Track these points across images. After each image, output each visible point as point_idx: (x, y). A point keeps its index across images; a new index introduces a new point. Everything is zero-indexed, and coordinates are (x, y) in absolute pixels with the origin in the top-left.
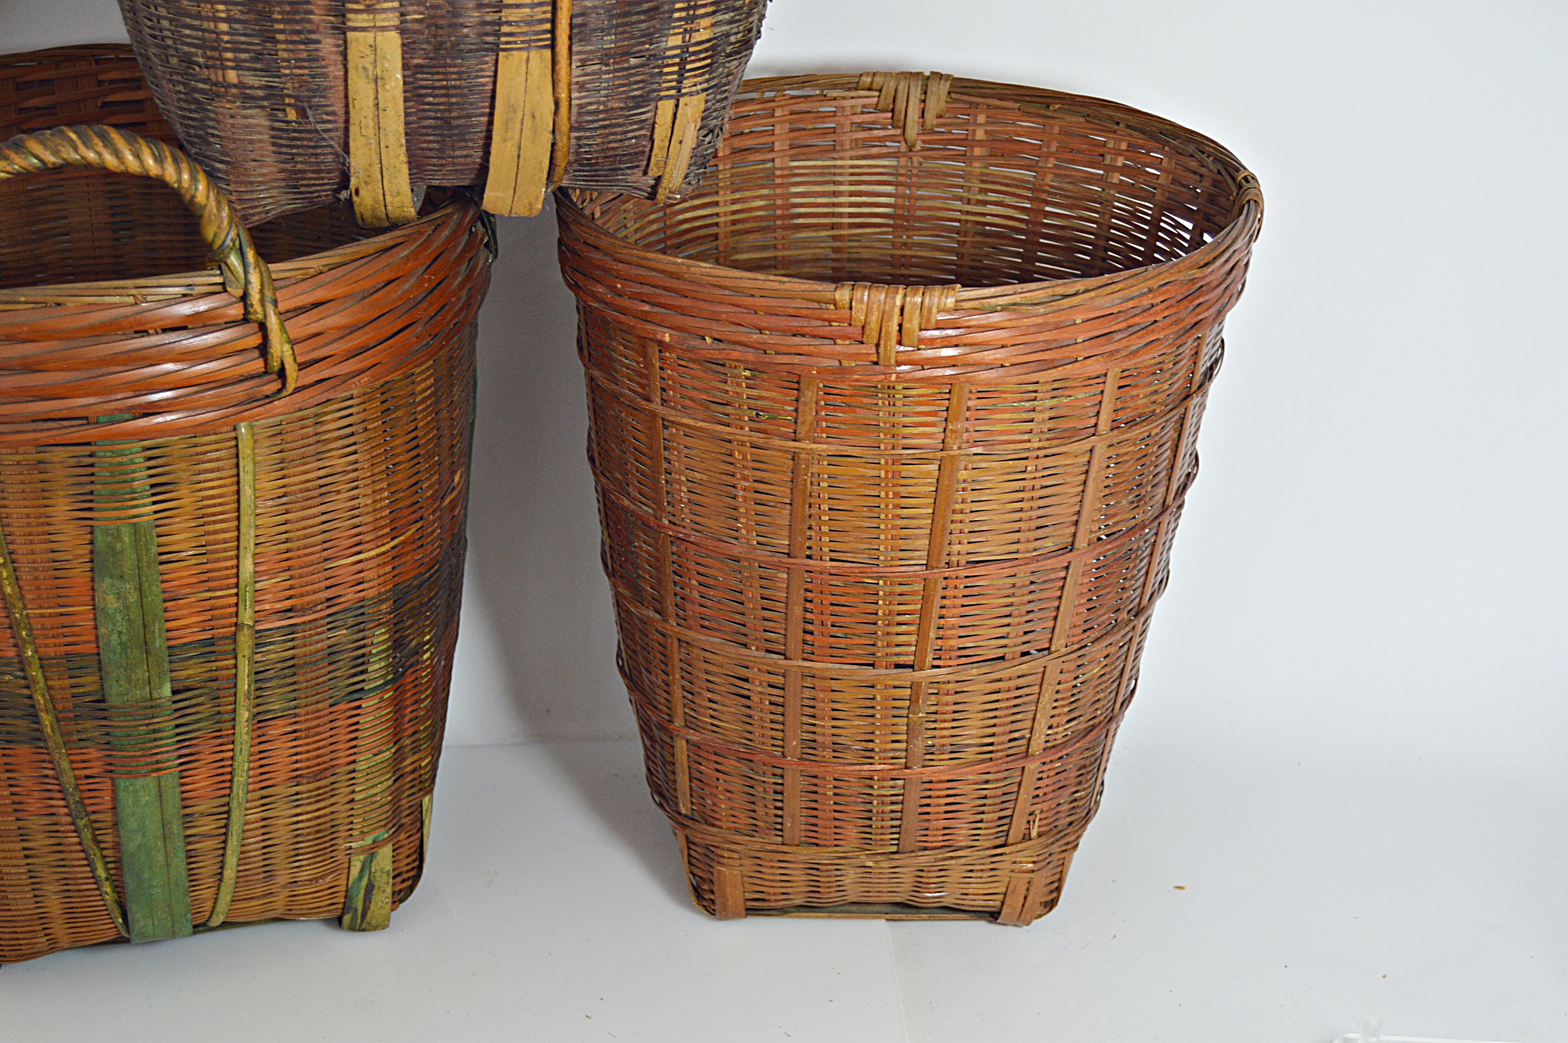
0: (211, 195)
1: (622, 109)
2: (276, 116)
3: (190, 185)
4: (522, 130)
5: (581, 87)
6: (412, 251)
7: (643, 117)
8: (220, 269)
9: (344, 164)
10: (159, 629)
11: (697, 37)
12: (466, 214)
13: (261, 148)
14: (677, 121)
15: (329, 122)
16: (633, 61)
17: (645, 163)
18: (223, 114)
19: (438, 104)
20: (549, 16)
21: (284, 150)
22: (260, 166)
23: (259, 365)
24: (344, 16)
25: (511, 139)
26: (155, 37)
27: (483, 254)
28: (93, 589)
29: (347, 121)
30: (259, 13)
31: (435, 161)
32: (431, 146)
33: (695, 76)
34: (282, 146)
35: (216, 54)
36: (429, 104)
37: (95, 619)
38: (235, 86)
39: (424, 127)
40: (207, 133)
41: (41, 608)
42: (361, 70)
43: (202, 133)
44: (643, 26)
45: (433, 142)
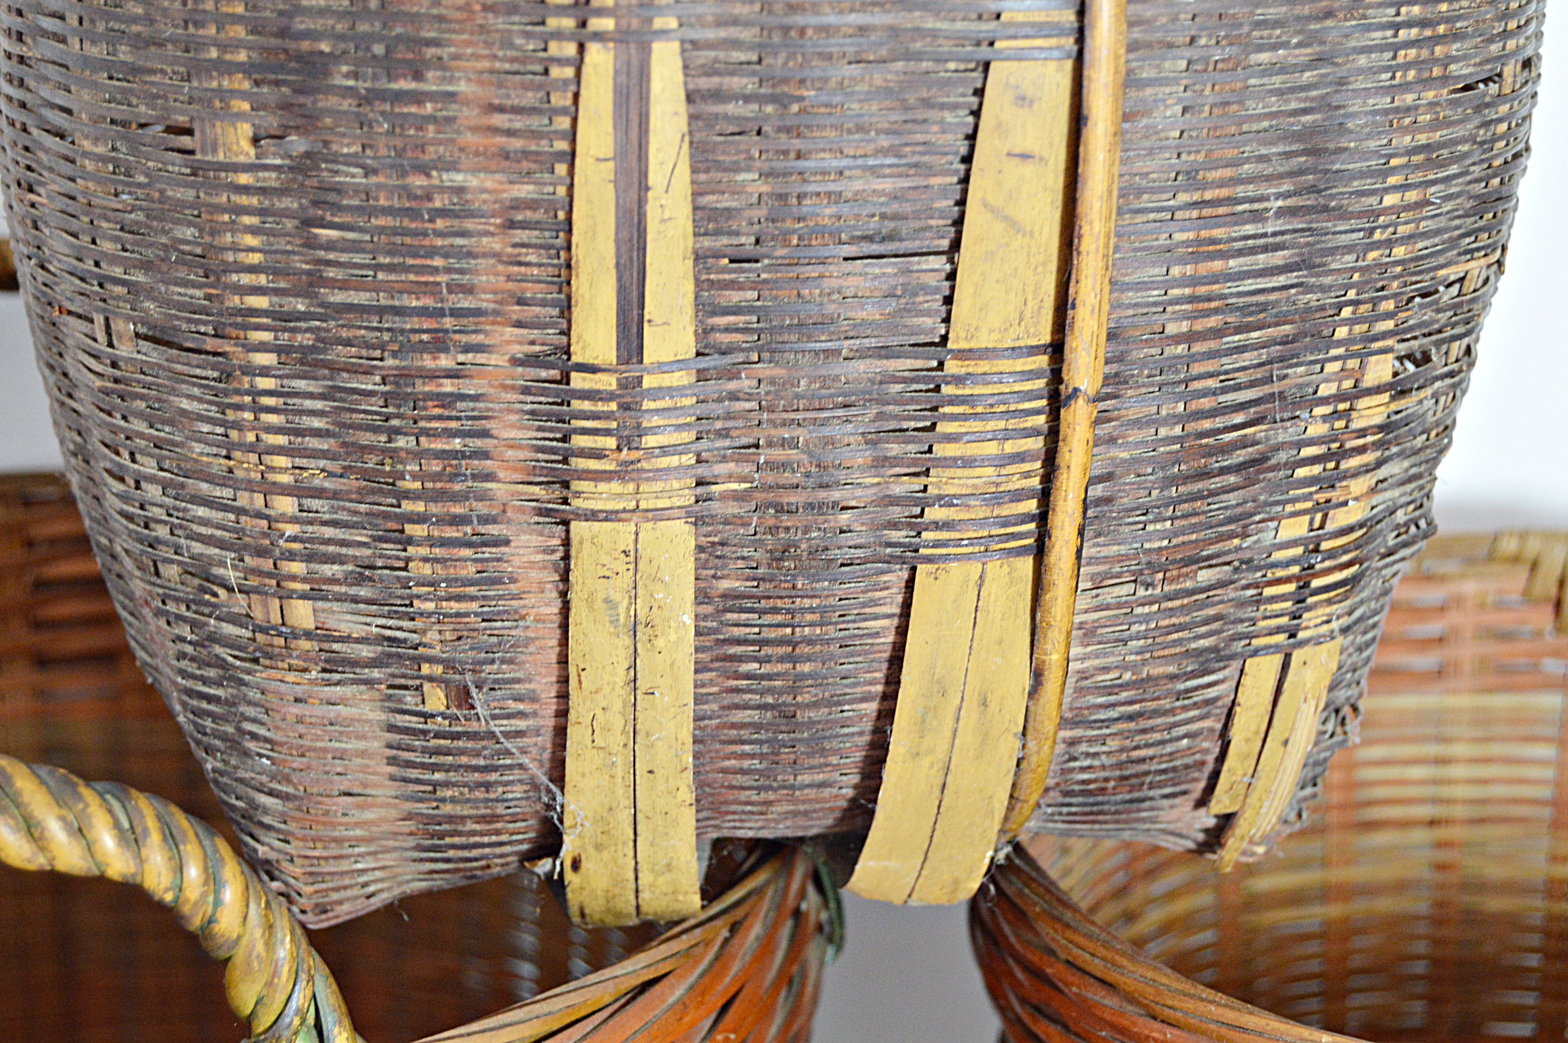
0: (253, 912)
1: (1173, 678)
2: (400, 701)
3: (204, 895)
4: (955, 731)
5: (1089, 633)
6: (691, 988)
7: (1212, 693)
9: (549, 807)
11: (1339, 519)
13: (364, 769)
14: (1283, 699)
15: (521, 715)
16: (1205, 576)
17: (1202, 784)
18: (276, 693)
19: (769, 677)
20: (1035, 482)
21: (414, 773)
22: (359, 807)
24: (566, 485)
25: (930, 751)
26: (129, 517)
29: (563, 713)
30: (366, 475)
31: (753, 796)
32: (746, 764)
33: (1329, 602)
34: (410, 764)
35: (267, 564)
36: (748, 676)
38: (308, 635)
39: (733, 726)
40: (242, 732)
42: (599, 604)
43: (230, 729)
44: (1232, 498)
45: (752, 756)
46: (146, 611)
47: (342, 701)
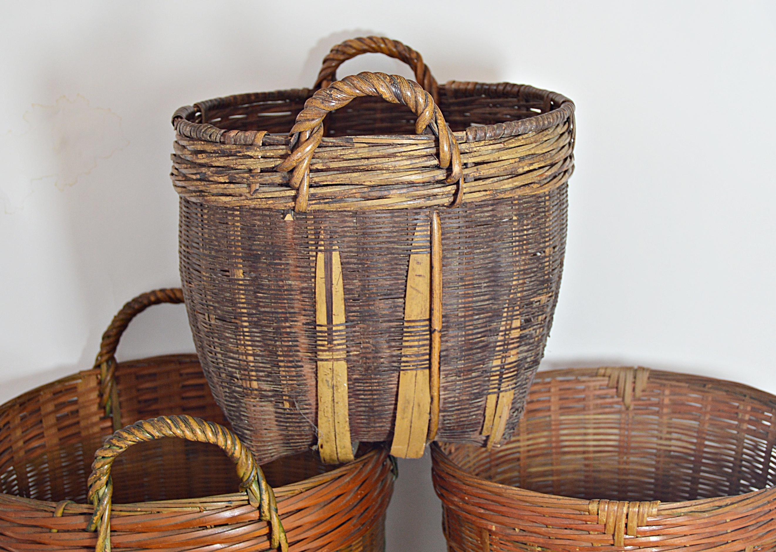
0: (243, 452)
1: (468, 400)
2: (278, 405)
3: (232, 447)
4: (412, 412)
5: (445, 389)
6: (351, 479)
7: (479, 404)
8: (247, 491)
9: (315, 432)
11: (509, 360)
12: (381, 454)
13: (270, 423)
14: (498, 406)
15: (307, 409)
16: (474, 374)
17: (480, 428)
18: (250, 405)
19: (367, 399)
20: (428, 351)
21: (282, 424)
22: (269, 433)
23: (267, 545)
24: (316, 353)
25: (407, 417)
26: (213, 362)
27: (390, 475)
29: (317, 408)
30: (270, 351)
31: (365, 429)
32: (363, 421)
33: (508, 381)
34: (281, 422)
35: (246, 373)
36: (362, 399)
38: (256, 390)
39: (359, 411)
40: (240, 414)
42: (325, 381)
43: (237, 414)
44: (479, 355)
45: (364, 419)
46: (217, 386)
47: (265, 406)
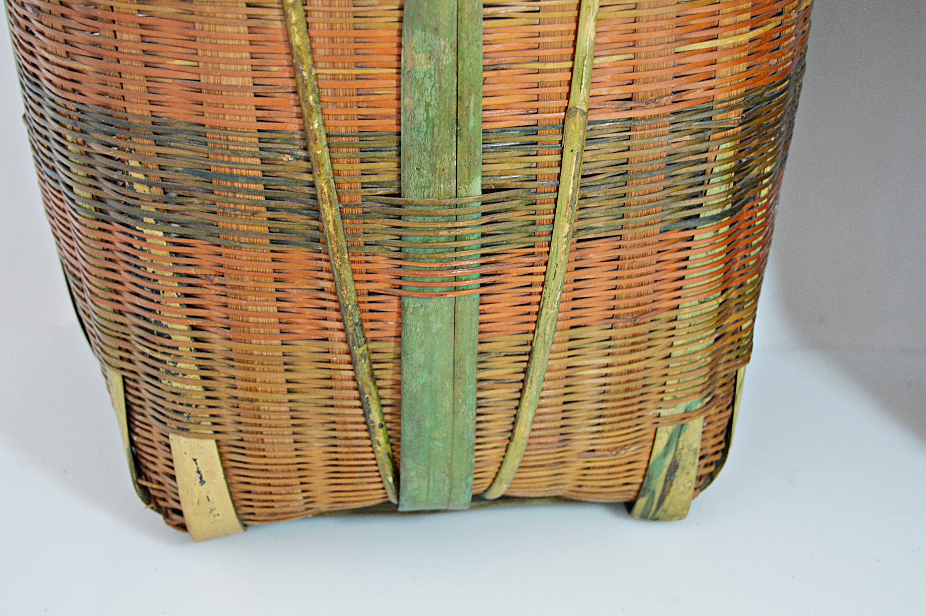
10: (476, 105)
28: (400, 46)
37: (399, 87)
41: (334, 67)
